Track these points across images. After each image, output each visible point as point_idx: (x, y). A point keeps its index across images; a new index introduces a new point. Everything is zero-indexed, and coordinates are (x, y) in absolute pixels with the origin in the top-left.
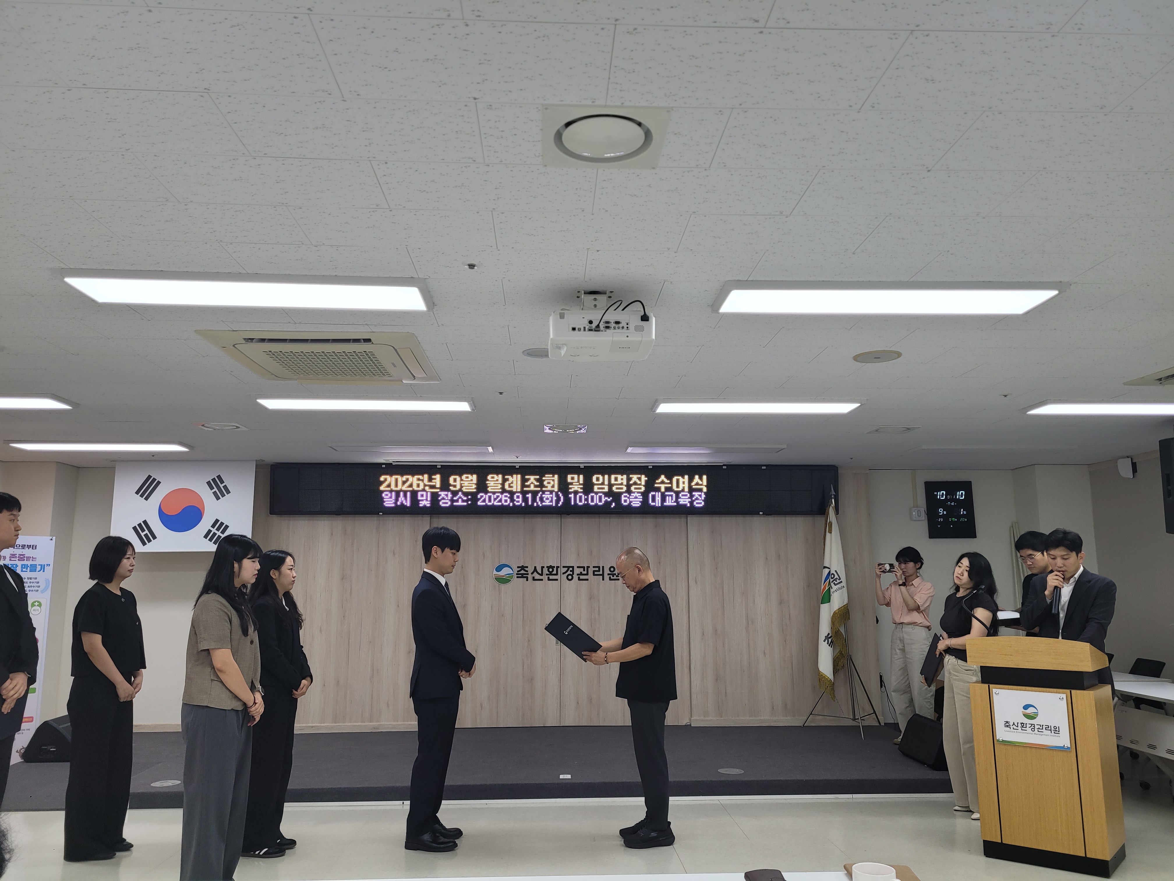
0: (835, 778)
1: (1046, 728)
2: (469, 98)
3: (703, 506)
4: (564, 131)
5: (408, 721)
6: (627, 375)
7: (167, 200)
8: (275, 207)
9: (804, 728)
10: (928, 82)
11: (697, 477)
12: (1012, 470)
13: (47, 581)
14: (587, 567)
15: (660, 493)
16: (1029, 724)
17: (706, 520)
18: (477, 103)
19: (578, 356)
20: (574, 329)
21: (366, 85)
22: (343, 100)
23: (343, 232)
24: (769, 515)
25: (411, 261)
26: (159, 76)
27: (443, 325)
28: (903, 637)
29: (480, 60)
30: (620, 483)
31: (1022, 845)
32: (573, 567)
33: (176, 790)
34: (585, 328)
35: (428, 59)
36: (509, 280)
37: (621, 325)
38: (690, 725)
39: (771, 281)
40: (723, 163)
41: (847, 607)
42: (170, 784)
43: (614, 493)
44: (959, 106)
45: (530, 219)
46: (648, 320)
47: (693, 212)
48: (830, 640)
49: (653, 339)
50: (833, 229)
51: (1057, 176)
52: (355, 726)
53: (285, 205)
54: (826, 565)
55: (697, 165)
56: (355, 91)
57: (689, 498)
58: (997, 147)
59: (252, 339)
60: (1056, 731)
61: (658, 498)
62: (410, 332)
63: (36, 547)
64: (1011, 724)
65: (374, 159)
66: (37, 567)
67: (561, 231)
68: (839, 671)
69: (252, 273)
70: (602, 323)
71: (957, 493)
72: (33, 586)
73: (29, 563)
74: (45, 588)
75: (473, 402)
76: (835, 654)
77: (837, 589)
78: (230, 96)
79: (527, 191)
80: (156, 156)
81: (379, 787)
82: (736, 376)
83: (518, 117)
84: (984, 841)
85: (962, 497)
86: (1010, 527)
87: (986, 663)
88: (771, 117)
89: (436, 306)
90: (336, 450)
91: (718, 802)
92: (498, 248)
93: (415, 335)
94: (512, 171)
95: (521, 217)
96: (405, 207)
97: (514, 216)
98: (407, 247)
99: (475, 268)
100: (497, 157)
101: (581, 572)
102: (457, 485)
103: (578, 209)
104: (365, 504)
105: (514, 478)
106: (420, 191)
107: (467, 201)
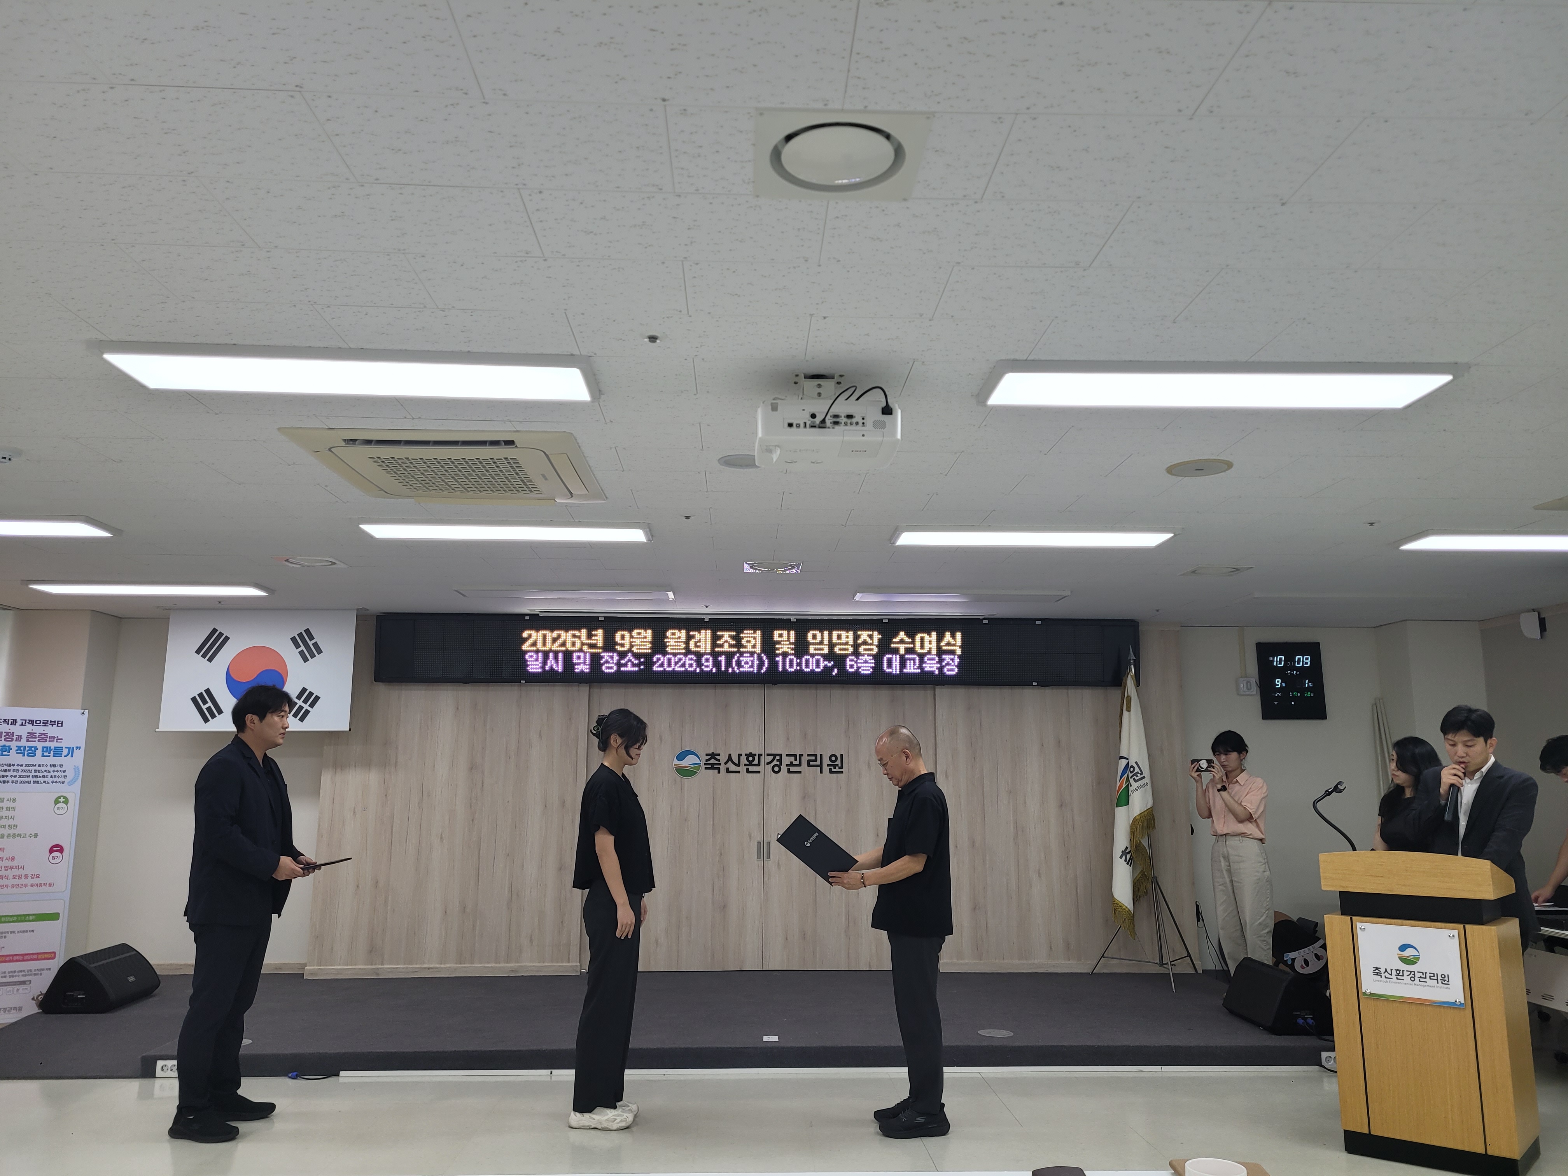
0: (1137, 1044)
1: (1430, 976)
2: (656, 99)
3: (957, 674)
4: (783, 147)
5: (558, 962)
6: (858, 491)
7: (243, 245)
8: (388, 255)
9: (1093, 976)
10: (1288, 76)
11: (948, 634)
12: (1374, 627)
13: (76, 769)
14: (799, 755)
15: (898, 656)
16: (1407, 971)
17: (960, 692)
18: (667, 107)
19: (795, 462)
20: (790, 425)
21: (516, 81)
22: (484, 102)
23: (480, 291)
24: (1045, 686)
25: (571, 331)
26: (235, 67)
27: (612, 422)
28: (1228, 853)
29: (672, 44)
30: (845, 642)
31: (1398, 1137)
32: (781, 754)
34: (805, 423)
35: (601, 43)
36: (703, 359)
37: (854, 420)
39: (1059, 361)
40: (1001, 192)
41: (1152, 810)
43: (837, 655)
45: (734, 272)
46: (891, 414)
47: (957, 263)
48: (1128, 856)
49: (899, 439)
52: (486, 967)
53: (402, 252)
54: (1123, 754)
55: (965, 196)
56: (500, 90)
57: (937, 663)
59: (354, 441)
60: (1445, 981)
61: (896, 663)
62: (567, 431)
63: (62, 723)
64: (1383, 970)
65: (524, 187)
66: (63, 750)
67: (776, 289)
68: (1141, 899)
69: (356, 347)
70: (828, 417)
71: (1300, 658)
72: (58, 776)
73: (53, 745)
74: (73, 779)
75: (650, 529)
76: (1136, 875)
77: (1138, 787)
78: (329, 97)
79: (731, 233)
80: (228, 182)
81: (520, 1051)
82: (1006, 495)
83: (722, 127)
84: (1345, 1131)
85: (1307, 663)
86: (1373, 705)
87: (1347, 887)
88: (1070, 127)
89: (604, 394)
90: (464, 596)
91: (978, 1075)
92: (690, 313)
93: (573, 435)
94: (711, 203)
95: (722, 270)
96: (564, 255)
97: (713, 268)
98: (566, 311)
99: (657, 341)
100: (692, 184)
101: (791, 762)
102: (626, 644)
103: (800, 258)
104: (502, 669)
105: (702, 635)
106: (586, 232)
107: (649, 246)
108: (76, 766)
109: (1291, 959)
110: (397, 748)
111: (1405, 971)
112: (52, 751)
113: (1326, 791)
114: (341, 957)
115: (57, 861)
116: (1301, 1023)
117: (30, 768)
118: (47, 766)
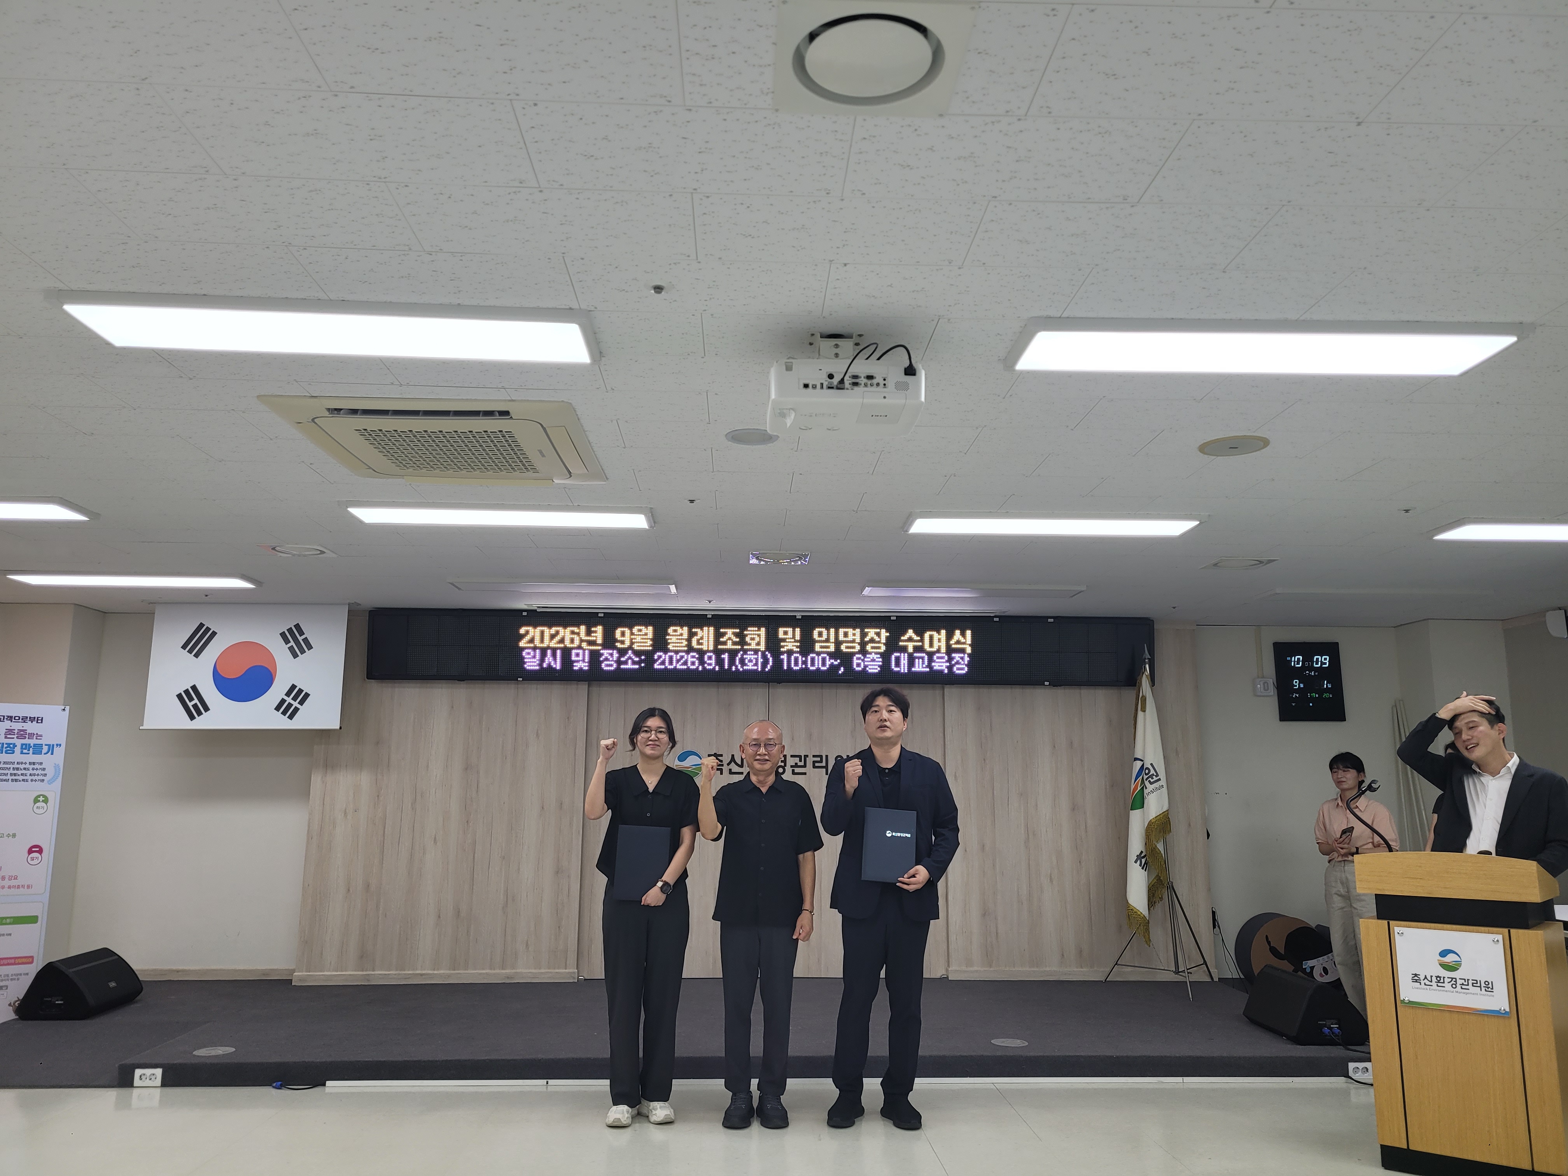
0: (1157, 1054)
1: (1473, 983)
3: (967, 673)
4: (806, 49)
5: (555, 969)
6: (872, 471)
7: (207, 171)
8: (368, 184)
9: (1106, 984)
11: (958, 632)
12: (1394, 627)
13: (56, 767)
14: (804, 755)
15: (906, 654)
16: (1448, 978)
17: (970, 692)
19: (810, 429)
20: (806, 386)
23: (470, 229)
24: (1057, 686)
25: (569, 281)
27: (613, 389)
30: (852, 639)
31: (1438, 1153)
33: (228, 1061)
34: (822, 384)
36: (712, 315)
37: (875, 381)
38: (947, 977)
39: (1095, 319)
40: (1048, 107)
41: (1167, 813)
42: (221, 1052)
43: (843, 653)
44: (1424, 3)
45: (748, 207)
46: (914, 374)
47: (993, 197)
48: (1143, 861)
49: (923, 402)
50: (1199, 228)
51: (1551, 136)
52: (480, 974)
53: (384, 180)
54: (1138, 755)
55: (1007, 112)
57: (947, 662)
58: (1470, 82)
59: (339, 410)
60: (1488, 988)
61: (904, 661)
62: (565, 401)
63: (42, 720)
64: (1422, 977)
65: (517, 97)
66: (43, 747)
67: (794, 229)
68: (1156, 904)
69: (337, 299)
70: (846, 378)
71: (1319, 658)
72: (37, 774)
73: (32, 742)
74: (54, 775)
75: (652, 515)
76: (1151, 881)
77: (1153, 789)
79: (746, 158)
80: (187, 90)
81: (514, 1060)
82: (1027, 476)
83: (739, 19)
84: (1382, 1145)
85: (1325, 664)
86: (1393, 707)
87: (1384, 890)
88: (1131, 22)
89: (604, 357)
90: (459, 589)
91: (992, 1087)
92: (699, 258)
93: (572, 406)
94: (725, 120)
95: (735, 204)
96: (562, 185)
97: (725, 202)
98: (564, 255)
99: (663, 293)
100: (704, 95)
101: (796, 763)
102: (626, 641)
103: (821, 190)
104: (498, 667)
105: (704, 632)
106: (585, 156)
107: (656, 174)
108: (57, 764)
109: (1310, 967)
110: (390, 747)
111: (1446, 978)
112: (31, 749)
114: (331, 962)
115: (36, 862)
116: (1327, 1033)
117: (8, 766)
118: (26, 763)
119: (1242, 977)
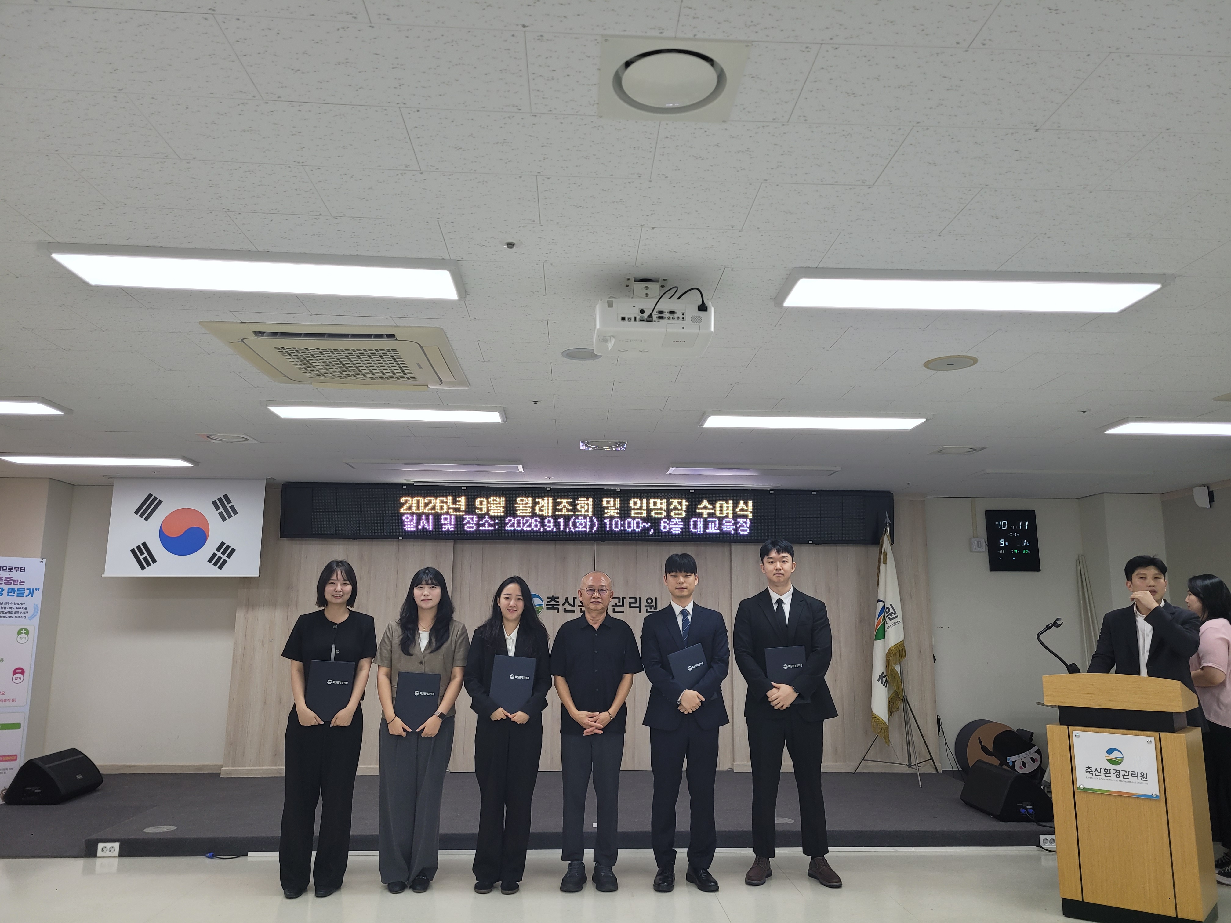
0: (893, 829)
1: (1132, 774)
2: (517, 25)
3: (749, 534)
4: (623, 73)
6: (674, 381)
7: (166, 157)
8: (289, 167)
9: (855, 775)
10: (1051, 12)
11: (742, 502)
12: (1077, 499)
13: (35, 606)
14: (622, 598)
15: (702, 519)
16: (1113, 770)
17: (751, 548)
18: (526, 32)
19: (626, 351)
20: (623, 319)
21: (398, 6)
22: (370, 26)
23: (367, 200)
24: (818, 544)
25: (443, 239)
27: (476, 319)
30: (660, 508)
31: (1106, 904)
33: (172, 837)
34: (635, 318)
36: (551, 264)
37: (676, 316)
38: (733, 770)
39: (843, 268)
40: (804, 116)
41: (903, 643)
42: (165, 830)
43: (653, 518)
44: (1082, 45)
45: (579, 186)
46: (706, 311)
47: (764, 180)
48: (884, 679)
49: (712, 332)
50: (919, 204)
51: (1180, 140)
53: (301, 164)
54: (881, 598)
55: (774, 119)
56: (384, 14)
57: (733, 525)
58: (1118, 101)
59: (262, 333)
60: (1144, 777)
61: (700, 525)
62: (438, 327)
63: (24, 569)
64: (1094, 770)
65: (405, 106)
66: (25, 591)
67: (614, 202)
68: (894, 713)
69: (263, 250)
70: (654, 313)
71: (1020, 523)
72: (21, 612)
73: (16, 587)
74: (31, 616)
75: (505, 412)
76: (890, 695)
77: (892, 624)
78: (238, 19)
79: (577, 150)
80: (153, 98)
82: (793, 385)
83: (573, 52)
84: (1063, 899)
85: (1025, 527)
86: (1076, 560)
87: (1065, 702)
88: (865, 56)
89: (469, 294)
90: (353, 468)
92: (541, 223)
93: (443, 330)
94: (562, 123)
95: (570, 184)
96: (437, 169)
97: (561, 182)
98: (439, 220)
99: (514, 248)
100: (546, 105)
101: (616, 604)
102: (484, 508)
103: (634, 174)
104: (384, 528)
105: (545, 502)
106: (456, 148)
107: (509, 161)
108: (36, 604)
109: (1012, 762)
110: (298, 591)
112: (16, 592)
113: (1047, 626)
114: (251, 759)
115: (19, 681)
116: (1023, 812)
118: (11, 604)
119: (960, 769)
